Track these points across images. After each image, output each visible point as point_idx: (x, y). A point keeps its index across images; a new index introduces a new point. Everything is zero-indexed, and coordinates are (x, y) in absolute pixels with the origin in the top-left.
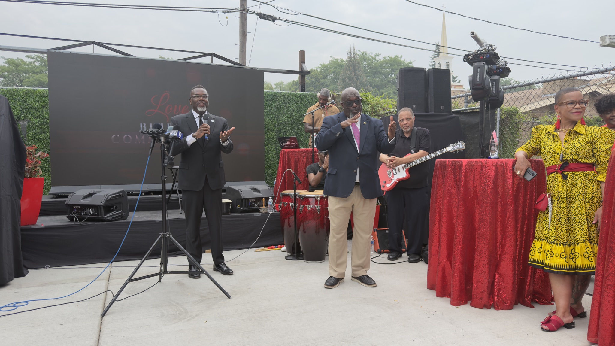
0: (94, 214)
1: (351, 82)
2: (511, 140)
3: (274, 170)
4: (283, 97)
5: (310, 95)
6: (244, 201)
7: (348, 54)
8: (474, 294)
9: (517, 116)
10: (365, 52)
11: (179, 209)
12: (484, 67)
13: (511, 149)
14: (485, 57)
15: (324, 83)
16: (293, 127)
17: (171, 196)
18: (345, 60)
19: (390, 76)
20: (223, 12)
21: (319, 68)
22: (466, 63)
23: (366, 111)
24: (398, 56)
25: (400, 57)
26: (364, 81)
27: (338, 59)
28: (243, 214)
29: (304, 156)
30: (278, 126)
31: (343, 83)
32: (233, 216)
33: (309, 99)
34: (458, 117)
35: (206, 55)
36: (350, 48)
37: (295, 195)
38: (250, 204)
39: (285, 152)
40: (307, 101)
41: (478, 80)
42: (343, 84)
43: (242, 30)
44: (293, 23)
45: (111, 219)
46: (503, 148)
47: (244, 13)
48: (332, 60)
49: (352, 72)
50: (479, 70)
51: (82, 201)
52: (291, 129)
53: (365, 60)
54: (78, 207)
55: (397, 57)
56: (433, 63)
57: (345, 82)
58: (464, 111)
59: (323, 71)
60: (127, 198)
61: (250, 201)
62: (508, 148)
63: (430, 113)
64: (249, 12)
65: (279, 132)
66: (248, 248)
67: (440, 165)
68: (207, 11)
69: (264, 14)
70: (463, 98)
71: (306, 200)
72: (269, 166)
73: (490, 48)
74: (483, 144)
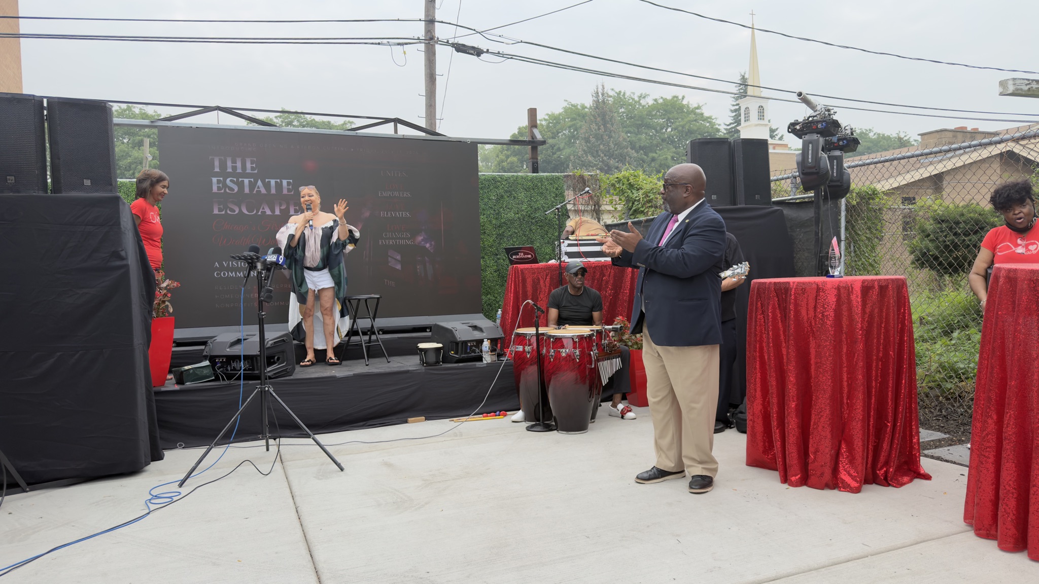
0: (247, 369)
1: (599, 143)
2: (869, 239)
3: (494, 296)
4: (506, 182)
5: (547, 179)
6: (460, 345)
7: (593, 96)
8: (811, 470)
9: (877, 200)
10: (623, 92)
11: (364, 358)
12: (818, 141)
13: (868, 252)
14: (820, 126)
15: (555, 146)
16: (522, 229)
17: (351, 339)
18: (588, 106)
19: (664, 130)
20: (399, 44)
21: (545, 120)
22: (791, 134)
23: (635, 200)
24: (677, 97)
25: (680, 97)
26: (620, 140)
27: (578, 104)
28: (461, 364)
29: (547, 276)
30: (499, 227)
31: (586, 144)
32: (447, 367)
33: (546, 183)
34: (782, 210)
35: (387, 121)
36: (597, 86)
37: (538, 335)
38: (468, 349)
39: (518, 270)
40: (543, 187)
41: (810, 160)
42: (585, 146)
43: (428, 71)
44: (510, 57)
45: (272, 375)
46: (855, 252)
47: (432, 45)
48: (566, 106)
49: (600, 126)
50: (810, 145)
51: (228, 350)
52: (519, 232)
53: (621, 104)
54: (223, 360)
55: (675, 99)
56: (737, 107)
57: (589, 143)
58: (791, 201)
59: (551, 125)
60: (292, 342)
61: (469, 345)
62: (863, 251)
63: (739, 206)
64: (439, 42)
65: (500, 236)
66: (468, 415)
67: (758, 289)
68: (372, 44)
69: (464, 45)
70: (789, 181)
71: (558, 342)
72: (486, 290)
73: (827, 113)
74: (820, 254)
